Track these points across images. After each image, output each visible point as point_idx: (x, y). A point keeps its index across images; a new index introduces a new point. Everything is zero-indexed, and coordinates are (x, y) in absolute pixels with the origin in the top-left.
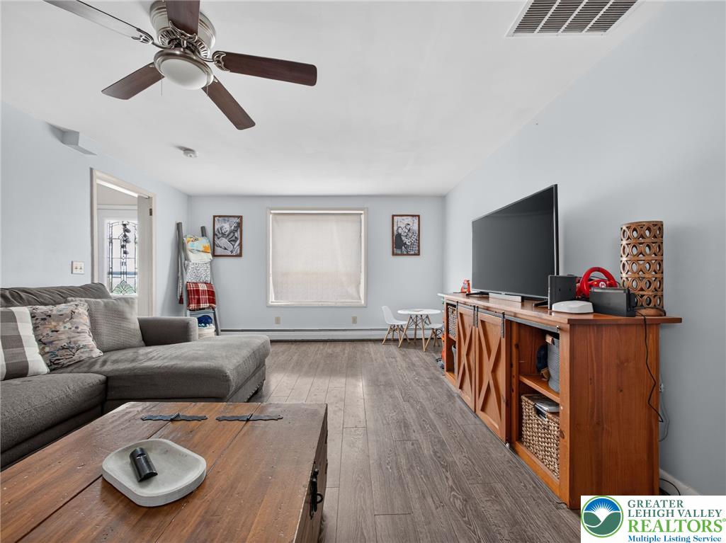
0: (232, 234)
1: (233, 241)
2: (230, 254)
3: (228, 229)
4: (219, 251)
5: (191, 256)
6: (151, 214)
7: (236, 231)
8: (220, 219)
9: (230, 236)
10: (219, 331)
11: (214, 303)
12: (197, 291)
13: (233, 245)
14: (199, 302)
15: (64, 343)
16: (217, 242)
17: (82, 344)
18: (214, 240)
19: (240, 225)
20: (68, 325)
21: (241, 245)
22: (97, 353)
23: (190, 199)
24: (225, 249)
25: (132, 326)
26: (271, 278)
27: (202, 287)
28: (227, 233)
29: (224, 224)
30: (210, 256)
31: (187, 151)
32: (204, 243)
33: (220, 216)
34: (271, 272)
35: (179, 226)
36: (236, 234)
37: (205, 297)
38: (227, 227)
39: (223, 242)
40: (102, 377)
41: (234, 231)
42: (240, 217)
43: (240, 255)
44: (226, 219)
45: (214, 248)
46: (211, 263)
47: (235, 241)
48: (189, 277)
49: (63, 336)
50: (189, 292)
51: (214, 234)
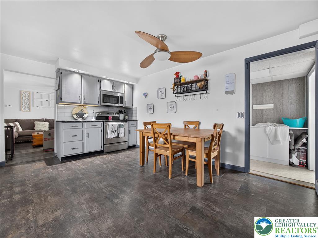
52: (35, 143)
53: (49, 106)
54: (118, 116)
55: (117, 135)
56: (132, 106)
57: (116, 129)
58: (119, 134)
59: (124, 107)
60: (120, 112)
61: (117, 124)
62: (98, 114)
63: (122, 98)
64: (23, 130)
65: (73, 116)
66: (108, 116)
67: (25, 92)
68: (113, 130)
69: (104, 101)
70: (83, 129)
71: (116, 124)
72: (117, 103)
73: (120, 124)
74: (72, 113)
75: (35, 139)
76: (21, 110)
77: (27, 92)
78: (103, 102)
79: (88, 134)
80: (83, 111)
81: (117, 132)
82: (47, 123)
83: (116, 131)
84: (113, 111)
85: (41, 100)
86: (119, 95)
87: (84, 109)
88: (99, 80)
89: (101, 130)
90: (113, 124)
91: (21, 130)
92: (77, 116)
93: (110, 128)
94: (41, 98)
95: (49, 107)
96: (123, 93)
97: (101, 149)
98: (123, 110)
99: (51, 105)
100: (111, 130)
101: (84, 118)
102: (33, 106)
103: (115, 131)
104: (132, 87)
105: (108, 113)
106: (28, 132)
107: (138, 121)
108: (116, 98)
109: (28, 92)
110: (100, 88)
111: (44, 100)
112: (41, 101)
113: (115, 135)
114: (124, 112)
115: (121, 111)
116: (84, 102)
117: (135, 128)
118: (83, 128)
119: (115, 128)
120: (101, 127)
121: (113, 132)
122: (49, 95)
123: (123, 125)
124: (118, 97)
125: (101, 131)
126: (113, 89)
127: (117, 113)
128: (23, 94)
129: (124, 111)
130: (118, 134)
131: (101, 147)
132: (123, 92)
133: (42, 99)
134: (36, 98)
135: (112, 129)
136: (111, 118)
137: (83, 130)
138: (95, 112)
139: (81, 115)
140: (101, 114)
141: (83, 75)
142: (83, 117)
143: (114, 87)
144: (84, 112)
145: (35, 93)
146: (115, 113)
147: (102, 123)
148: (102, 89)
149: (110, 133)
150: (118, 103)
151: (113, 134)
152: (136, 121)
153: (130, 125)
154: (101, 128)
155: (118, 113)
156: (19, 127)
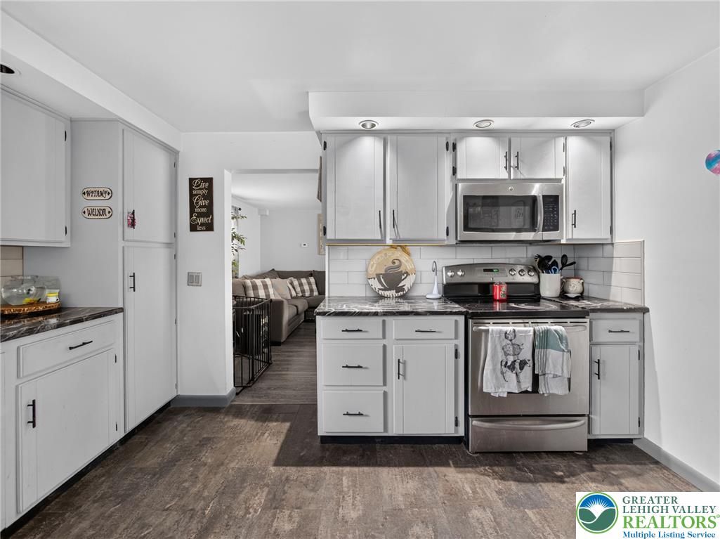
54: (534, 280)
55: (527, 385)
56: (608, 236)
57: (526, 354)
58: (541, 378)
59: (563, 241)
60: (544, 264)
61: (530, 329)
62: (450, 274)
63: (553, 202)
64: (319, 294)
65: (371, 282)
66: (490, 280)
68: (511, 359)
69: (471, 225)
70: (384, 342)
71: (525, 330)
72: (527, 226)
73: (547, 332)
74: (367, 271)
78: (466, 228)
79: (404, 363)
80: (399, 266)
81: (528, 370)
83: (523, 364)
84: (512, 262)
86: (536, 190)
87: (404, 258)
88: (447, 143)
89: (456, 351)
90: (509, 328)
91: (316, 293)
92: (380, 281)
93: (495, 348)
96: (559, 180)
97: (456, 431)
98: (556, 255)
100: (501, 356)
101: (403, 290)
103: (517, 365)
104: (610, 142)
105: (488, 268)
107: (653, 317)
108: (525, 205)
110: (454, 171)
113: (519, 382)
114: (564, 265)
115: (549, 258)
116: (394, 237)
117: (635, 349)
118: (384, 337)
119: (517, 348)
120: (456, 337)
121: (512, 367)
123: (561, 338)
124: (534, 199)
125: (456, 356)
126: (508, 167)
127: (531, 269)
129: (564, 257)
130: (536, 379)
131: (457, 424)
132: (560, 175)
135: (506, 354)
136: (500, 293)
137: (385, 347)
138: (439, 267)
139: (393, 279)
140: (460, 273)
141: (389, 138)
142: (400, 285)
143: (512, 159)
144: (402, 269)
146: (519, 268)
147: (461, 319)
148: (460, 175)
149: (494, 370)
150: (533, 227)
151: (511, 376)
152: (639, 316)
153: (602, 336)
154: (456, 342)
155: (535, 269)
156: (314, 287)
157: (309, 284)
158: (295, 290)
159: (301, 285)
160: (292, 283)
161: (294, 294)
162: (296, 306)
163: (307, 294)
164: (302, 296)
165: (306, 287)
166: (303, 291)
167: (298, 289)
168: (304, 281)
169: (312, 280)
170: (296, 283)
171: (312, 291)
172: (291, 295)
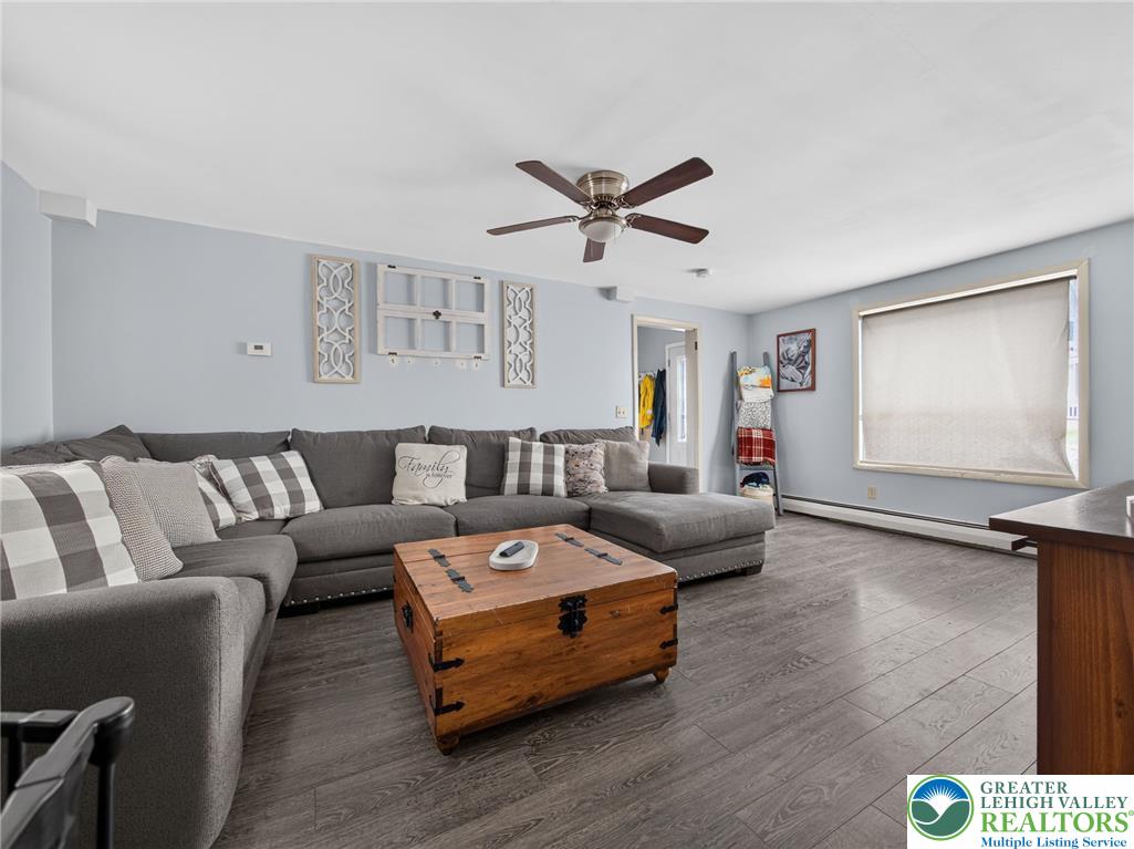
0: (800, 359)
1: (802, 368)
2: (799, 387)
3: (796, 352)
4: (785, 384)
5: (745, 393)
6: (696, 348)
7: (807, 352)
8: (787, 338)
9: (799, 361)
10: (780, 497)
11: (772, 456)
12: (750, 440)
13: (803, 375)
14: (750, 454)
15: (581, 476)
16: (782, 371)
17: (594, 479)
18: (778, 370)
19: (812, 344)
20: (586, 462)
21: (813, 373)
22: (603, 489)
23: (750, 320)
24: (793, 380)
25: (639, 470)
26: (861, 422)
27: (757, 434)
28: (794, 358)
29: (790, 346)
30: (770, 392)
31: (700, 271)
32: (763, 374)
33: (784, 335)
34: (861, 413)
35: (733, 356)
36: (806, 359)
37: (759, 448)
38: (794, 348)
39: (790, 370)
40: (586, 506)
41: (803, 354)
42: (813, 332)
43: (812, 388)
44: (793, 336)
45: (778, 379)
46: (773, 400)
47: (804, 368)
48: (742, 421)
49: (582, 471)
50: (740, 440)
51: (779, 362)
52: (459, 706)
53: (447, 348)
64: (326, 506)
67: (331, 265)
75: (458, 662)
76: (313, 376)
77: (340, 262)
82: (458, 456)
85: (410, 312)
91: (313, 504)
94: (410, 301)
95: (447, 354)
99: (454, 345)
102: (373, 349)
106: (358, 522)
109: (348, 265)
111: (421, 313)
112: (411, 321)
122: (445, 281)
128: (322, 272)
133: (413, 304)
134: (385, 302)
145: (382, 269)
156: (306, 484)
157: (286, 474)
158: (231, 502)
159: (252, 480)
160: (212, 476)
161: (227, 515)
162: (262, 578)
163: (281, 509)
164: (260, 519)
165: (276, 488)
166: (263, 501)
167: (243, 496)
168: (263, 465)
169: (294, 460)
170: (229, 472)
171: (296, 496)
172: (216, 523)
